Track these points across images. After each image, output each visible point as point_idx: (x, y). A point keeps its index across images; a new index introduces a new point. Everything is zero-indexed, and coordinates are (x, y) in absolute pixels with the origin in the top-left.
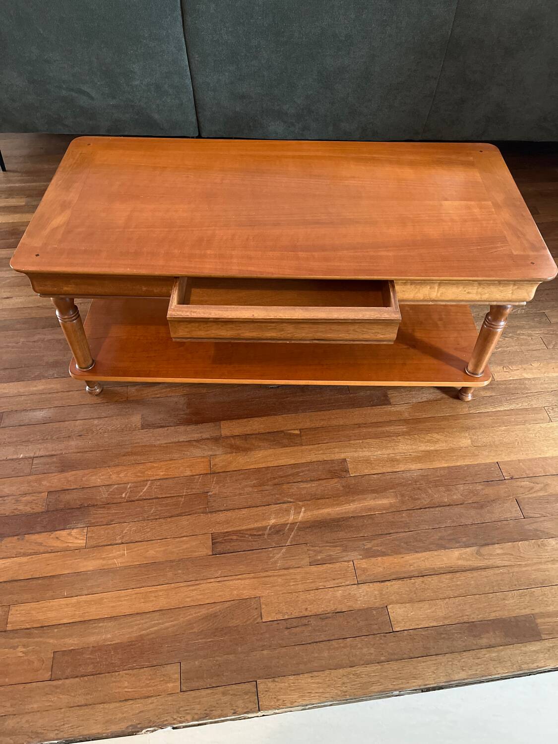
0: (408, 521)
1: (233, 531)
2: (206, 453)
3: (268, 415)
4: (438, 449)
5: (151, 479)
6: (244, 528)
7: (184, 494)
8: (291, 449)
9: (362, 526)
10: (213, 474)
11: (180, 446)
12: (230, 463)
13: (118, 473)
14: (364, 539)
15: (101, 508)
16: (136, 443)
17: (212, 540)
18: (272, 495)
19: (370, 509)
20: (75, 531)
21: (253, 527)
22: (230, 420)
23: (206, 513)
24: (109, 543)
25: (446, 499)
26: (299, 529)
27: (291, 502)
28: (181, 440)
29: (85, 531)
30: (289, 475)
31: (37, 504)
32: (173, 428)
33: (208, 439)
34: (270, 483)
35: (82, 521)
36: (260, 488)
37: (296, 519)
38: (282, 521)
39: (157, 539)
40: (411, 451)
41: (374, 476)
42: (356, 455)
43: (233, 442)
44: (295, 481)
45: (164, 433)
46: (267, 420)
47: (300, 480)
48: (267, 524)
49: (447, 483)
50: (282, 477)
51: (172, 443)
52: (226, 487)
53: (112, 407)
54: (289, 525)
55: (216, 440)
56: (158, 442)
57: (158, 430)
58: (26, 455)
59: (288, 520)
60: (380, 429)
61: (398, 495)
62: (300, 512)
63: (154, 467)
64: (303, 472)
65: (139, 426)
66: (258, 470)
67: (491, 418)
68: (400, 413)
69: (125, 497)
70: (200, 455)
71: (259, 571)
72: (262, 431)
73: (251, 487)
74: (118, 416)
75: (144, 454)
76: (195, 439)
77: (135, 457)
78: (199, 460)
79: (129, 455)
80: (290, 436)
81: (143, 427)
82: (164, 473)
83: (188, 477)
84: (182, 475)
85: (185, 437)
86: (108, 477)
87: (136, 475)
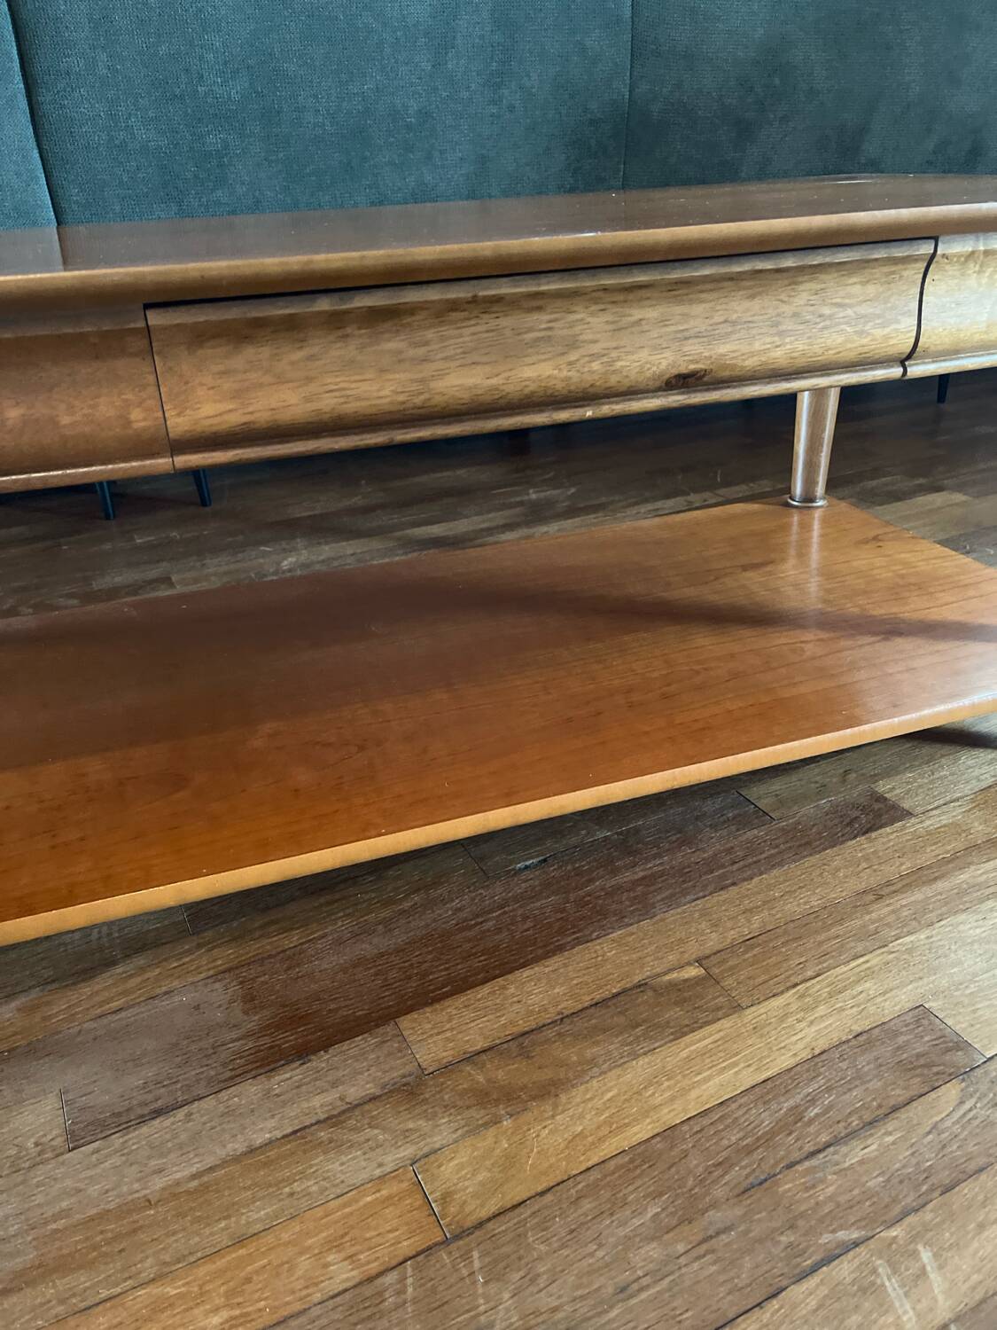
2: (388, 1159)
3: (560, 949)
10: (457, 1237)
11: (266, 1165)
12: (510, 1162)
16: (55, 1218)
18: (760, 1241)
22: (427, 1004)
27: (856, 1244)
28: (259, 1139)
30: (772, 1134)
33: (373, 1099)
34: (719, 1192)
36: (695, 1231)
37: (930, 1309)
42: (943, 981)
43: (481, 1078)
44: (809, 1148)
45: (175, 1136)
46: (565, 966)
47: (824, 1138)
50: (749, 1150)
51: (224, 1163)
52: (542, 1282)
55: (409, 1092)
56: (158, 1183)
57: (145, 1130)
60: (940, 885)
62: (924, 1267)
63: (169, 1304)
64: (813, 1101)
65: (56, 1137)
66: (641, 1155)
68: (956, 829)
70: (364, 1176)
72: (569, 1005)
73: (653, 1239)
75: (106, 1255)
76: (322, 1117)
77: (63, 1283)
78: (369, 1199)
79: (32, 1283)
80: (681, 993)
81: (75, 1140)
82: (225, 1314)
83: (347, 1296)
84: (317, 1297)
85: (272, 1123)
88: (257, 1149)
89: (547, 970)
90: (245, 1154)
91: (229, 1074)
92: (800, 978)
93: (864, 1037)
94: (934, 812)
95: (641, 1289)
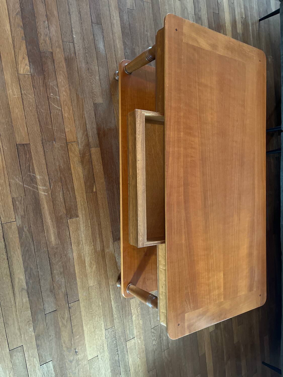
0: (41, 251)
1: (31, 155)
2: (79, 139)
3: (105, 174)
4: (87, 268)
5: (62, 109)
6: (34, 162)
7: (53, 128)
8: (84, 187)
9: (37, 226)
10: (67, 144)
11: (84, 125)
12: (74, 153)
13: (66, 91)
14: (29, 227)
15: (43, 82)
16: (84, 100)
17: (26, 144)
18: (55, 177)
19: (48, 231)
20: (29, 68)
21: (34, 166)
22: (101, 152)
23: (42, 141)
24: (21, 87)
25: (55, 272)
26: (34, 192)
27: (50, 187)
28: (87, 126)
29: (29, 73)
30: (67, 186)
31: (45, 46)
32: (95, 121)
33: (88, 141)
34: (62, 175)
35: (35, 72)
36: (58, 170)
37: (40, 190)
38: (39, 182)
39: (25, 113)
40: (84, 253)
41: (68, 232)
42: (81, 223)
43: (87, 155)
44: (64, 189)
45: (91, 116)
46: (101, 173)
47: (64, 192)
48: (36, 174)
49: (65, 273)
50: (66, 182)
51: (85, 121)
52: (58, 151)
53: (107, 86)
54: (36, 186)
55: (88, 145)
56: (85, 113)
57: (93, 112)
58: (75, 39)
59: (40, 186)
60: (98, 236)
61: (57, 246)
62: (45, 192)
63: (70, 111)
64: (69, 193)
65: (96, 102)
66: (70, 169)
67: (107, 297)
68: (108, 247)
69: (50, 95)
70: (78, 136)
71: (8, 170)
72: (94, 171)
73: (59, 165)
74: (102, 90)
75: (78, 105)
76: (88, 134)
77: (76, 100)
78: (75, 136)
79: (77, 97)
80: (91, 187)
81: (95, 104)
82: (66, 117)
83: (64, 130)
84: (65, 127)
85: (89, 127)
86: (63, 85)
87: (64, 101)
89: (102, 171)
90: (86, 123)
91: (98, 124)
92: (89, 204)
93: (76, 206)
94: (113, 246)
95: (54, 161)
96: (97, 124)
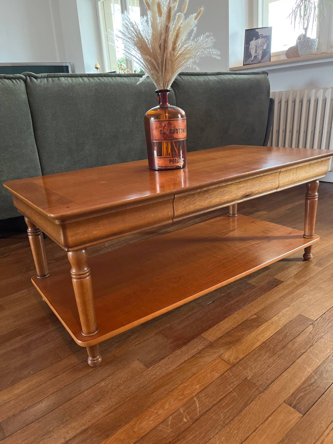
1: (295, 391)
2: (214, 357)
5: (194, 395)
6: (299, 384)
7: (231, 390)
8: (264, 325)
10: (235, 365)
11: (190, 362)
12: (237, 353)
13: (162, 407)
16: (154, 379)
17: (290, 406)
18: (288, 355)
22: (205, 331)
23: (263, 392)
27: (305, 352)
28: (186, 359)
30: (283, 339)
32: (171, 355)
33: (204, 348)
34: (278, 349)
36: (276, 356)
37: (321, 359)
38: (315, 365)
43: (223, 341)
45: (168, 362)
46: (229, 320)
47: (292, 338)
48: (309, 373)
50: (280, 342)
51: (182, 364)
52: (254, 368)
54: (322, 365)
55: (212, 345)
56: (171, 369)
57: (161, 362)
59: (317, 363)
62: (317, 353)
63: (187, 386)
64: (287, 333)
65: (143, 367)
68: (293, 283)
69: (188, 421)
70: (211, 360)
72: (234, 326)
73: (269, 359)
75: (169, 382)
76: (196, 353)
77: (164, 388)
78: (214, 363)
79: (157, 390)
80: (254, 320)
81: (147, 367)
82: (199, 385)
83: (220, 378)
84: (214, 379)
85: (187, 356)
86: (156, 415)
87: (179, 400)
88: (186, 361)
89: (226, 321)
91: (171, 350)
92: (276, 314)
93: (292, 321)
95: (272, 365)
96: (174, 350)
